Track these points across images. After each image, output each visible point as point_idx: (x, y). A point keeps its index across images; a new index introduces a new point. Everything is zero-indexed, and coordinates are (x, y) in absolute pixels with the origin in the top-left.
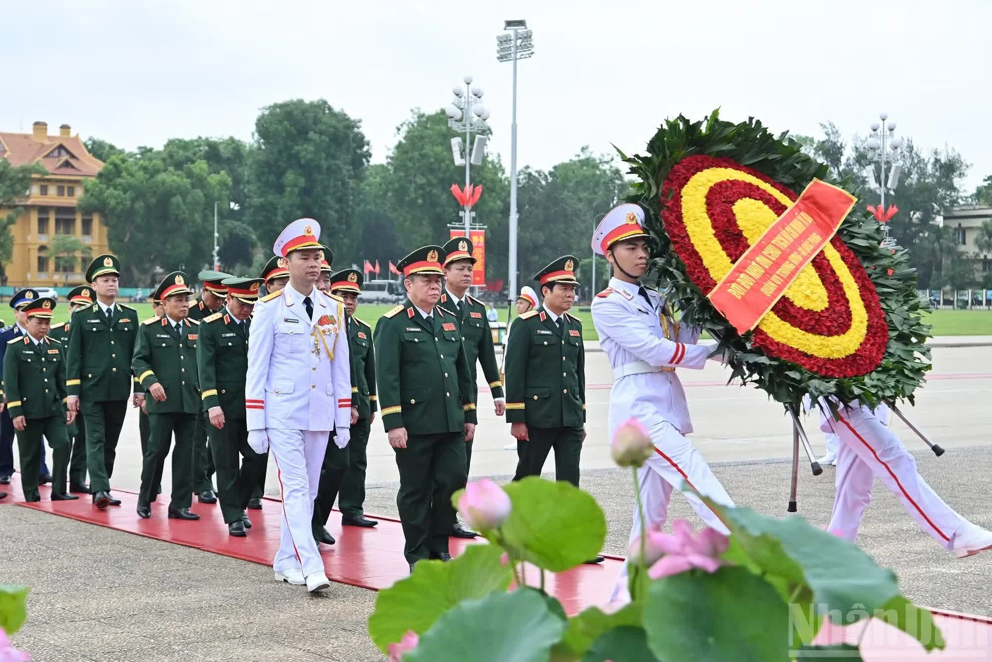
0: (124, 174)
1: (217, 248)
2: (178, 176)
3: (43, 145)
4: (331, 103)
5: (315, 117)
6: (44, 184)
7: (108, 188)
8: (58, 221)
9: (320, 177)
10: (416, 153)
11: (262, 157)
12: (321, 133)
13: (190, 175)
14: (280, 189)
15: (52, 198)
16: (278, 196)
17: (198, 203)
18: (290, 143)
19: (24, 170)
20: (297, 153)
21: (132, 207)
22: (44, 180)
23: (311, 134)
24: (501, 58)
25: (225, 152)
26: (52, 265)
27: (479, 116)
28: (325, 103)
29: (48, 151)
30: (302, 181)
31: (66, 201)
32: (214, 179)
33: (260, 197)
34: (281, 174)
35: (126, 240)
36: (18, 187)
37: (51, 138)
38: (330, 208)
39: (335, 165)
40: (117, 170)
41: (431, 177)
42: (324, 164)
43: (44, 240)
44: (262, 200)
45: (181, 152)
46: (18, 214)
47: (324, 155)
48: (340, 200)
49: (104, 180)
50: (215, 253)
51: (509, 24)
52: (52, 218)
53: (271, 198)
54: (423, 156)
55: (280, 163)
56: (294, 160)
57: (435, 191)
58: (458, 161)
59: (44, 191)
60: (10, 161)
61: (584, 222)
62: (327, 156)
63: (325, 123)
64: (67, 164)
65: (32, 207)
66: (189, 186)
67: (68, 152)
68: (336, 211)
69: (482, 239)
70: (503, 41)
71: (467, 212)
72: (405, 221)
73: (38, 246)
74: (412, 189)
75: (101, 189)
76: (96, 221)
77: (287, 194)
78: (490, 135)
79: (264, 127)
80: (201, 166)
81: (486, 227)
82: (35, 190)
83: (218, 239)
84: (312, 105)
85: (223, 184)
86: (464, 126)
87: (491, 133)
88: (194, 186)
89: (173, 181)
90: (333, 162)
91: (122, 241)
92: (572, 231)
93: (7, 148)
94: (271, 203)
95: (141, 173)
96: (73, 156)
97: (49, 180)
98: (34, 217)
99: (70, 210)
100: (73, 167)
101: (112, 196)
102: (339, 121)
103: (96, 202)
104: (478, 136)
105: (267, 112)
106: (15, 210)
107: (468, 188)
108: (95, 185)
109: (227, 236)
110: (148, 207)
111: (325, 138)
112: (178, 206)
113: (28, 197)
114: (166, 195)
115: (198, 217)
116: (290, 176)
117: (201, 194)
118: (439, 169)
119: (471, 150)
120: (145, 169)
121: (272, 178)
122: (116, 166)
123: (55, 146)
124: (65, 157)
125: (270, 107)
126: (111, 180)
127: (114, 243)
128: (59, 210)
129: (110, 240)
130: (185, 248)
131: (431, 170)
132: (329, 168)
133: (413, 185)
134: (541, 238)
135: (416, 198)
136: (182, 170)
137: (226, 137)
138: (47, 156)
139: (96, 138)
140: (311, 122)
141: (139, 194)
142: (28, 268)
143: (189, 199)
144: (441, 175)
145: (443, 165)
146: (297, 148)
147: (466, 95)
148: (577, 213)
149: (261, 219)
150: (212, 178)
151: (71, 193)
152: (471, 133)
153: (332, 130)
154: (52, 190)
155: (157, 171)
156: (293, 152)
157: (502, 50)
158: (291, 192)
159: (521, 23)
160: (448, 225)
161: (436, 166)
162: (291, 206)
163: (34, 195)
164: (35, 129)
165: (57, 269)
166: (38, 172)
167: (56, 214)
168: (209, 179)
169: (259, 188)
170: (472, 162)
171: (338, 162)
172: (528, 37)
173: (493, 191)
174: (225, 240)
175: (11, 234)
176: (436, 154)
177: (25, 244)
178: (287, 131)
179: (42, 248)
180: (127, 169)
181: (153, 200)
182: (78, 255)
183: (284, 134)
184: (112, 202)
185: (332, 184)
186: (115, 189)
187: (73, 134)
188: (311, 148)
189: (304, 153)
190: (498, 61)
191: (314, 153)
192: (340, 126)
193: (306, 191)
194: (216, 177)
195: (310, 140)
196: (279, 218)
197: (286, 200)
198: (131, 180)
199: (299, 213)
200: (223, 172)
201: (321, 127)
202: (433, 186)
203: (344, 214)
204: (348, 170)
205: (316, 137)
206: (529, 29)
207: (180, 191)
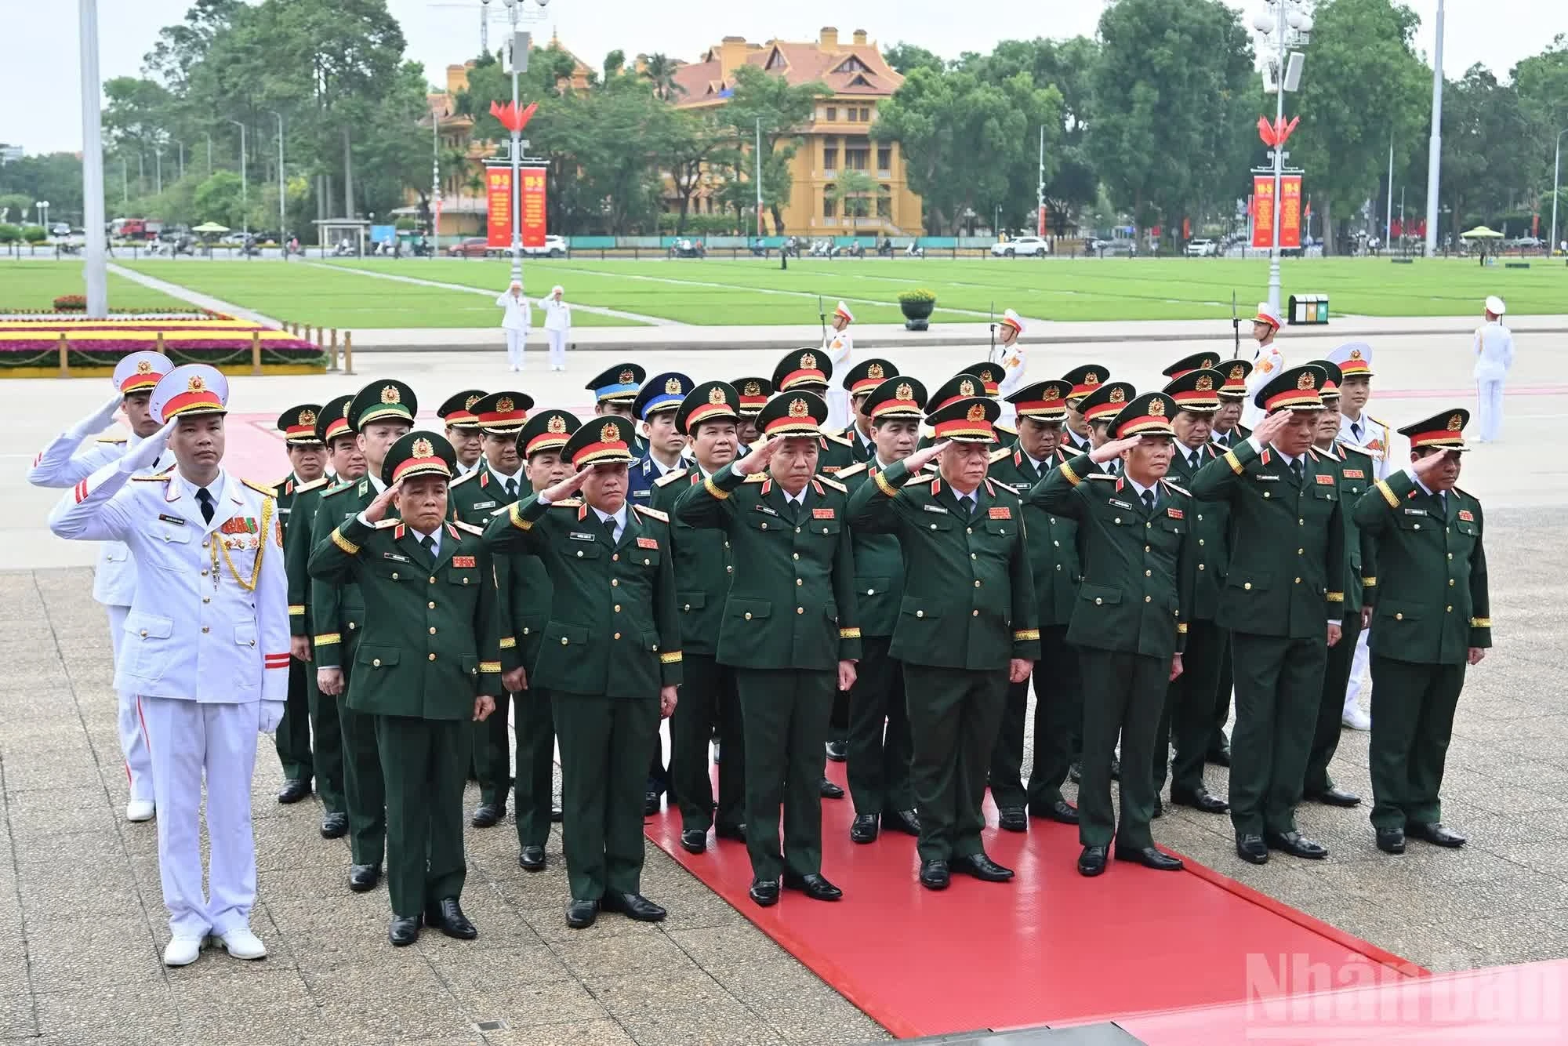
0: (926, 92)
1: (1042, 185)
2: (994, 92)
3: (831, 57)
5: (1176, 9)
6: (832, 105)
7: (905, 111)
8: (848, 153)
9: (1181, 89)
11: (1105, 65)
12: (1182, 31)
13: (1010, 90)
14: (1127, 106)
15: (843, 123)
16: (1125, 115)
17: (1020, 128)
18: (1140, 46)
19: (806, 90)
20: (1150, 59)
21: (935, 133)
22: (831, 101)
23: (1169, 33)
25: (1061, 59)
26: (841, 209)
27: (1295, 28)
29: (837, 66)
30: (1155, 95)
31: (859, 127)
32: (1040, 95)
33: (1100, 117)
34: (1128, 86)
35: (930, 175)
36: (797, 112)
37: (843, 48)
38: (1193, 130)
39: (1200, 72)
40: (918, 88)
41: (1328, 85)
42: (1186, 72)
43: (831, 176)
44: (1103, 120)
45: (1005, 60)
46: (797, 145)
47: (1185, 60)
48: (1208, 118)
49: (900, 99)
50: (1039, 191)
52: (842, 148)
53: (1114, 117)
55: (1127, 72)
56: (1145, 67)
57: (1333, 104)
58: (1269, 87)
59: (832, 115)
60: (788, 80)
61: (1545, 141)
62: (1190, 60)
63: (1187, 18)
64: (860, 80)
65: (818, 135)
66: (1008, 106)
67: (862, 65)
68: (1203, 133)
69: (1297, 188)
71: (1278, 152)
73: (823, 185)
74: (1303, 102)
75: (897, 112)
76: (895, 149)
77: (1135, 112)
78: (1417, 25)
79: (1108, 26)
80: (1023, 80)
81: (1303, 171)
82: (820, 114)
83: (1044, 172)
85: (1051, 101)
87: (1419, 22)
88: (1014, 106)
89: (989, 100)
90: (1197, 69)
91: (923, 177)
92: (1526, 153)
93: (788, 62)
94: (1116, 126)
95: (948, 91)
96: (868, 70)
97: (838, 102)
98: (820, 148)
99: (862, 138)
100: (868, 84)
101: (910, 120)
102: (1206, 14)
103: (893, 129)
104: (1293, 54)
106: (794, 140)
108: (890, 107)
109: (1058, 169)
110: (957, 133)
111: (1188, 38)
112: (994, 131)
113: (813, 123)
114: (978, 120)
115: (1018, 145)
116: (1139, 89)
117: (1023, 116)
118: (1341, 74)
120: (953, 85)
121: (1117, 92)
122: (915, 81)
123: (844, 59)
124: (858, 71)
126: (909, 100)
127: (914, 180)
128: (851, 138)
129: (909, 176)
130: (1001, 185)
131: (1329, 75)
132: (1192, 77)
133: (1305, 97)
134: (1482, 163)
135: (1309, 114)
136: (999, 84)
137: (1072, 36)
138: (836, 71)
139: (908, 43)
140: (1169, 18)
141: (945, 119)
142: (811, 213)
143: (1008, 122)
144: (1342, 82)
145: (1346, 69)
146: (1150, 51)
148: (1535, 129)
149: (1100, 145)
150: (1038, 94)
151: (865, 116)
153: (1196, 25)
154: (842, 114)
155: (966, 89)
156: (1145, 57)
158: (1142, 110)
160: (1252, 170)
161: (1336, 71)
162: (1141, 128)
163: (819, 122)
164: (822, 36)
165: (847, 214)
166: (820, 92)
167: (847, 143)
168: (1034, 95)
169: (1100, 105)
170: (1285, 88)
171: (1205, 69)
173: (1414, 102)
174: (1055, 173)
175: (788, 171)
176: (1338, 54)
177: (808, 182)
178: (1138, 31)
179: (829, 187)
180: (930, 85)
181: (963, 125)
182: (873, 195)
183: (1133, 35)
184: (911, 129)
185: (1196, 97)
186: (915, 112)
187: (869, 41)
188: (1168, 52)
189: (1159, 58)
191: (1172, 57)
192: (1208, 21)
193: (1161, 109)
194: (1045, 93)
195: (1168, 41)
196: (1126, 145)
197: (1136, 120)
198: (936, 101)
199: (1151, 136)
200: (1052, 86)
201: (1182, 23)
202: (1332, 96)
203: (1213, 137)
204: (1219, 79)
205: (1176, 36)
207: (996, 112)
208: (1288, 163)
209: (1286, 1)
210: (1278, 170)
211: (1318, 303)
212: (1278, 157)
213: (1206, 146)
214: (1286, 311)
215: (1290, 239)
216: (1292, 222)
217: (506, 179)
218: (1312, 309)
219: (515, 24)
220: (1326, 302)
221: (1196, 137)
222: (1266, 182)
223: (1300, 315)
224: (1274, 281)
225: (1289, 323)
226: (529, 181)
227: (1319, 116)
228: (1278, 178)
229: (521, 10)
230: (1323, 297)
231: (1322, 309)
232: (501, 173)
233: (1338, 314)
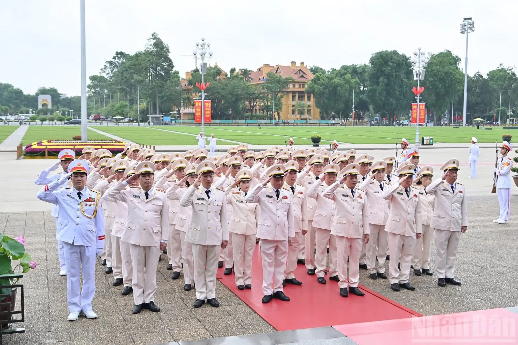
0: (321, 80)
1: (354, 106)
2: (340, 80)
3: (294, 70)
4: (398, 51)
5: (392, 56)
6: (294, 83)
7: (315, 85)
8: (299, 96)
9: (393, 79)
10: (430, 69)
11: (371, 72)
12: (393, 63)
13: (344, 79)
14: (378, 84)
15: (297, 88)
16: (377, 86)
17: (347, 90)
18: (381, 67)
19: (286, 79)
20: (384, 70)
21: (323, 92)
22: (294, 82)
23: (389, 63)
24: (462, 32)
25: (359, 71)
26: (296, 113)
27: (423, 62)
28: (396, 51)
29: (296, 72)
30: (386, 80)
31: (302, 89)
32: (353, 81)
33: (370, 87)
34: (378, 78)
35: (322, 103)
36: (284, 85)
37: (297, 67)
38: (397, 90)
40: (318, 78)
41: (435, 78)
42: (394, 74)
43: (294, 103)
45: (343, 71)
46: (284, 94)
47: (394, 71)
48: (401, 87)
49: (314, 82)
50: (353, 107)
51: (465, 19)
52: (297, 95)
53: (374, 87)
54: (432, 70)
55: (378, 74)
56: (383, 73)
57: (436, 83)
59: (294, 86)
60: (282, 76)
61: (497, 94)
63: (395, 59)
64: (302, 76)
65: (290, 92)
66: (344, 83)
67: (303, 72)
68: (399, 91)
69: (424, 107)
70: (463, 26)
73: (291, 106)
74: (428, 83)
75: (312, 85)
76: (312, 96)
77: (380, 85)
79: (372, 61)
80: (348, 76)
82: (291, 86)
83: (354, 102)
84: (391, 52)
85: (356, 82)
87: (461, 60)
88: (346, 84)
89: (338, 82)
90: (397, 73)
91: (320, 104)
92: (492, 97)
93: (282, 71)
94: (374, 89)
95: (327, 79)
96: (304, 73)
97: (296, 82)
98: (291, 95)
99: (303, 92)
100: (304, 77)
101: (316, 87)
102: (400, 58)
103: (311, 90)
105: (374, 55)
107: (419, 88)
108: (310, 84)
109: (358, 101)
110: (329, 91)
111: (395, 65)
112: (340, 91)
113: (289, 88)
114: (336, 86)
115: (347, 94)
116: (381, 79)
117: (348, 86)
118: (439, 75)
119: (420, 74)
120: (328, 78)
121: (375, 80)
122: (318, 77)
123: (298, 70)
124: (301, 74)
125: (376, 53)
126: (316, 82)
128: (299, 92)
129: (316, 103)
130: (342, 106)
131: (435, 75)
132: (396, 76)
134: (479, 100)
135: (430, 86)
136: (341, 77)
137: (363, 64)
138: (295, 74)
139: (316, 66)
140: (389, 59)
141: (326, 87)
142: (288, 113)
143: (344, 88)
144: (439, 77)
145: (440, 73)
146: (384, 68)
148: (494, 91)
149: (371, 94)
151: (303, 86)
153: (397, 61)
154: (297, 86)
155: (332, 79)
157: (462, 29)
158: (382, 84)
159: (470, 19)
160: (411, 102)
161: (437, 74)
162: (381, 90)
163: (291, 87)
164: (292, 64)
165: (298, 113)
166: (290, 79)
167: (298, 94)
168: (351, 81)
169: (370, 84)
170: (420, 79)
171: (399, 73)
172: (473, 24)
173: (459, 83)
174: (357, 102)
175: (282, 102)
177: (287, 105)
178: (381, 63)
179: (293, 106)
180: (322, 78)
181: (331, 89)
182: (306, 108)
183: (379, 64)
184: (316, 90)
185: (397, 81)
186: (317, 85)
187: (305, 65)
188: (389, 68)
189: (387, 70)
190: (461, 34)
191: (391, 70)
193: (387, 84)
194: (354, 80)
195: (389, 66)
196: (377, 94)
197: (380, 88)
198: (323, 82)
199: (385, 92)
200: (356, 78)
201: (393, 60)
202: (436, 81)
203: (402, 92)
204: (404, 76)
205: (391, 64)
206: (473, 21)
207: (340, 85)
208: (421, 100)
209: (420, 54)
210: (418, 102)
211: (430, 139)
212: (418, 98)
213: (400, 95)
214: (421, 141)
215: (422, 121)
216: (422, 116)
217: (200, 104)
218: (428, 141)
219: (203, 60)
220: (432, 139)
221: (397, 92)
222: (415, 105)
223: (425, 143)
224: (417, 133)
225: (422, 145)
226: (207, 104)
227: (432, 87)
228: (418, 104)
229: (205, 56)
230: (431, 137)
231: (431, 141)
232: (199, 102)
233: (436, 142)
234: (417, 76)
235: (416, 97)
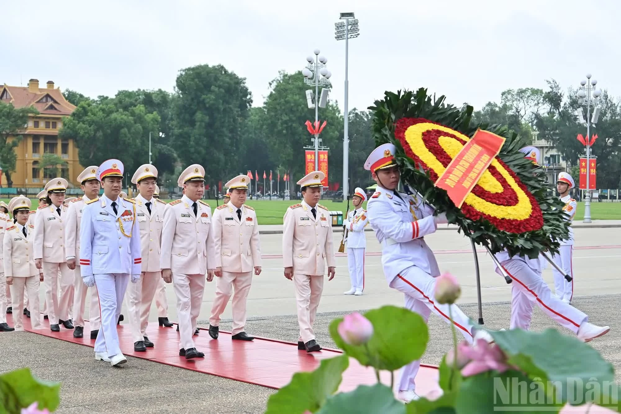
0: (89, 114)
2: (126, 115)
3: (36, 95)
4: (226, 67)
5: (216, 76)
6: (37, 120)
7: (79, 123)
8: (45, 145)
9: (220, 116)
10: (282, 100)
11: (180, 102)
12: (220, 87)
13: (133, 114)
14: (192, 123)
15: (42, 129)
16: (191, 128)
17: (139, 133)
18: (199, 93)
19: (23, 111)
20: (204, 100)
21: (95, 135)
22: (37, 118)
23: (213, 88)
24: (338, 38)
25: (156, 100)
26: (42, 174)
27: (324, 76)
28: (222, 67)
29: (39, 99)
30: (207, 119)
31: (51, 131)
32: (149, 117)
33: (179, 129)
34: (194, 113)
35: (91, 157)
36: (19, 122)
37: (41, 90)
38: (226, 136)
39: (229, 107)
40: (85, 111)
41: (291, 115)
42: (222, 108)
43: (36, 157)
44: (180, 130)
45: (127, 99)
46: (19, 140)
47: (221, 101)
48: (231, 131)
49: (76, 118)
51: (343, 15)
52: (42, 142)
53: (186, 129)
54: (287, 102)
55: (192, 107)
56: (201, 104)
57: (294, 125)
58: (310, 105)
59: (36, 125)
60: (14, 105)
62: (223, 102)
63: (222, 81)
64: (52, 107)
65: (29, 135)
66: (133, 122)
67: (52, 99)
68: (230, 138)
69: (326, 157)
70: (339, 26)
71: (317, 138)
72: (275, 144)
73: (32, 161)
74: (279, 124)
75: (74, 124)
76: (71, 144)
77: (197, 127)
78: (330, 88)
79: (181, 83)
80: (140, 108)
81: (329, 148)
82: (31, 124)
83: (152, 156)
84: (214, 68)
85: (155, 120)
86: (315, 82)
87: (331, 87)
88: (136, 122)
89: (122, 119)
90: (227, 106)
91: (88, 158)
93: (12, 97)
94: (186, 133)
95: (101, 113)
96: (56, 102)
97: (40, 118)
98: (30, 142)
99: (54, 137)
100: (56, 109)
101: (81, 128)
102: (231, 79)
103: (71, 132)
104: (323, 89)
105: (183, 73)
106: (17, 137)
107: (317, 123)
108: (70, 120)
109: (157, 155)
110: (105, 135)
111: (222, 90)
112: (125, 134)
113: (26, 128)
114: (118, 127)
115: (138, 141)
116: (199, 115)
117: (140, 127)
118: (298, 110)
119: (319, 98)
120: (103, 110)
121: (187, 116)
122: (84, 108)
123: (44, 95)
124: (50, 103)
125: (186, 70)
126: (80, 118)
127: (83, 159)
128: (46, 137)
129: (80, 157)
130: (130, 163)
131: (292, 111)
132: (224, 110)
133: (280, 121)
135: (282, 130)
136: (128, 111)
138: (38, 102)
140: (212, 79)
141: (99, 126)
142: (25, 176)
143: (133, 130)
144: (298, 114)
145: (301, 108)
146: (204, 96)
147: (315, 62)
149: (179, 143)
150: (148, 116)
151: (54, 126)
152: (318, 87)
153: (226, 85)
154: (42, 124)
155: (111, 112)
156: (201, 99)
157: (338, 32)
158: (200, 125)
159: (351, 15)
160: (304, 147)
161: (295, 109)
162: (200, 135)
163: (30, 127)
164: (30, 84)
165: (45, 176)
166: (32, 112)
167: (45, 140)
168: (146, 117)
169: (179, 123)
170: (319, 106)
171: (231, 106)
172: (355, 24)
173: (332, 125)
174: (155, 156)
175: (15, 154)
176: (295, 100)
177: (24, 160)
178: (197, 85)
179: (35, 162)
180: (91, 111)
181: (109, 131)
182: (59, 167)
183: (195, 88)
184: (82, 132)
185: (227, 121)
186: (84, 124)
187: (56, 87)
188: (213, 97)
189: (208, 100)
190: (335, 40)
191: (215, 100)
192: (232, 82)
193: (210, 125)
194: (151, 116)
195: (213, 91)
196: (192, 143)
197: (197, 131)
198: (94, 118)
199: (205, 139)
200: (155, 113)
201: (219, 83)
202: (293, 121)
205: (216, 89)
206: (356, 18)
207: (126, 125)
208: (321, 144)
209: (319, 62)
210: (317, 148)
211: (338, 216)
212: (316, 141)
213: (231, 144)
218: (335, 219)
220: (342, 216)
221: (227, 140)
222: (311, 154)
228: (316, 151)
230: (340, 212)
231: (340, 218)
234: (313, 102)
235: (312, 140)
